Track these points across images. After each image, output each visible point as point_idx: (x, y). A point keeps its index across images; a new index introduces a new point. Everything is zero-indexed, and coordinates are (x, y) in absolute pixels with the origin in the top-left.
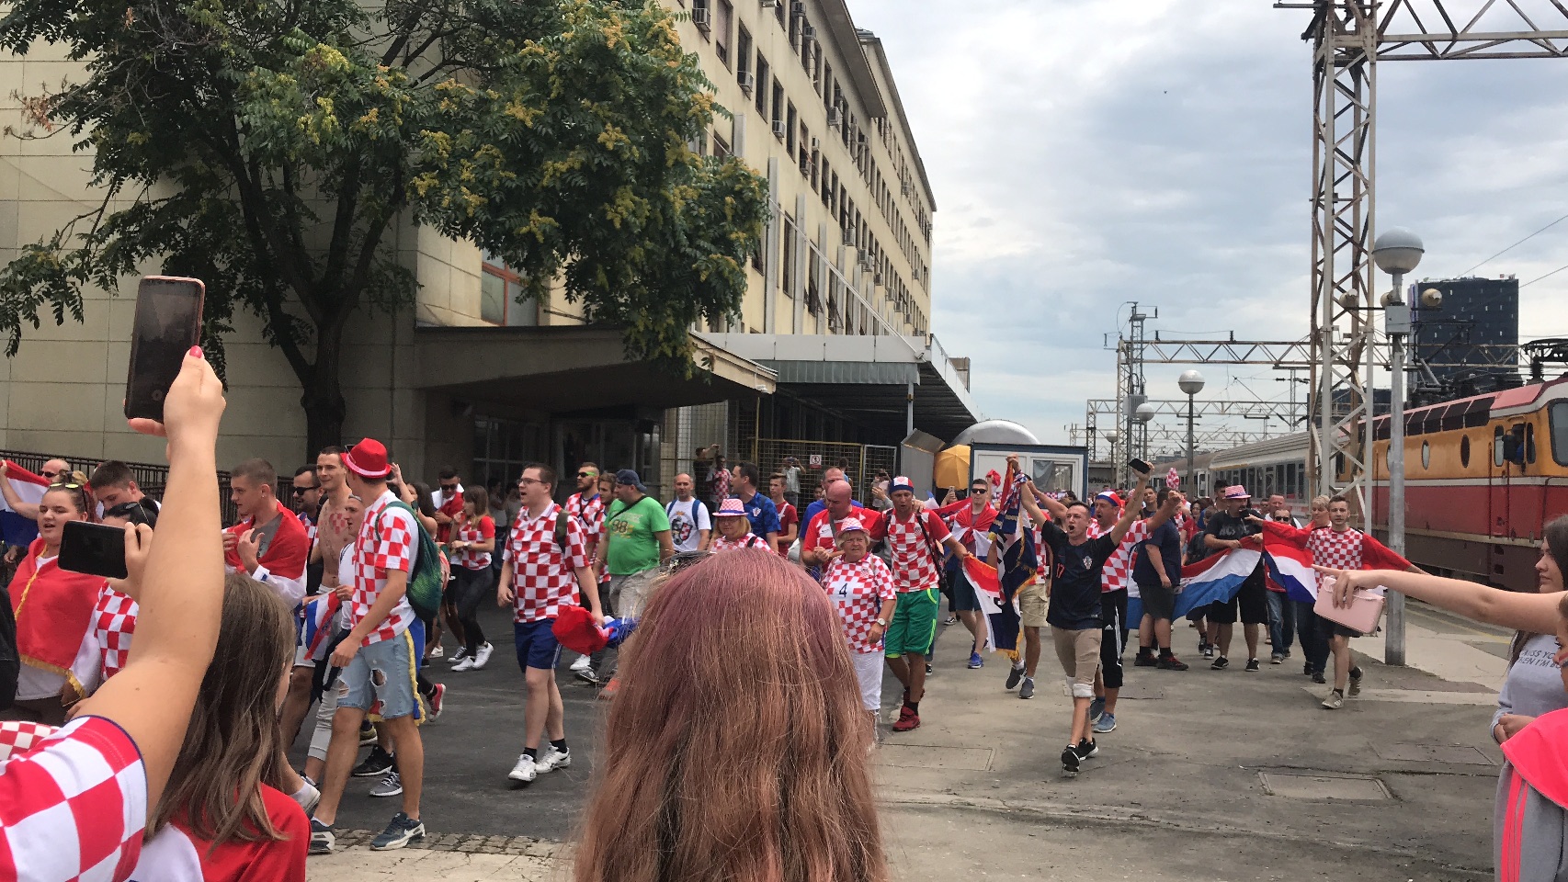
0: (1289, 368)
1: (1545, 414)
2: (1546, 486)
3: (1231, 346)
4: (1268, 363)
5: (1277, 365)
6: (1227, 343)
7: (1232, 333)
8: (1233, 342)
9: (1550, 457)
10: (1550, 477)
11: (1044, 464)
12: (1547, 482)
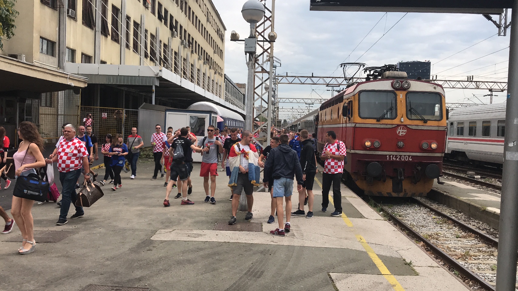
0: (332, 86)
1: (357, 96)
2: (355, 127)
3: (312, 78)
4: (324, 84)
5: (328, 85)
6: (310, 77)
7: (313, 73)
8: (313, 77)
9: (358, 115)
10: (356, 123)
11: (194, 118)
12: (355, 125)
